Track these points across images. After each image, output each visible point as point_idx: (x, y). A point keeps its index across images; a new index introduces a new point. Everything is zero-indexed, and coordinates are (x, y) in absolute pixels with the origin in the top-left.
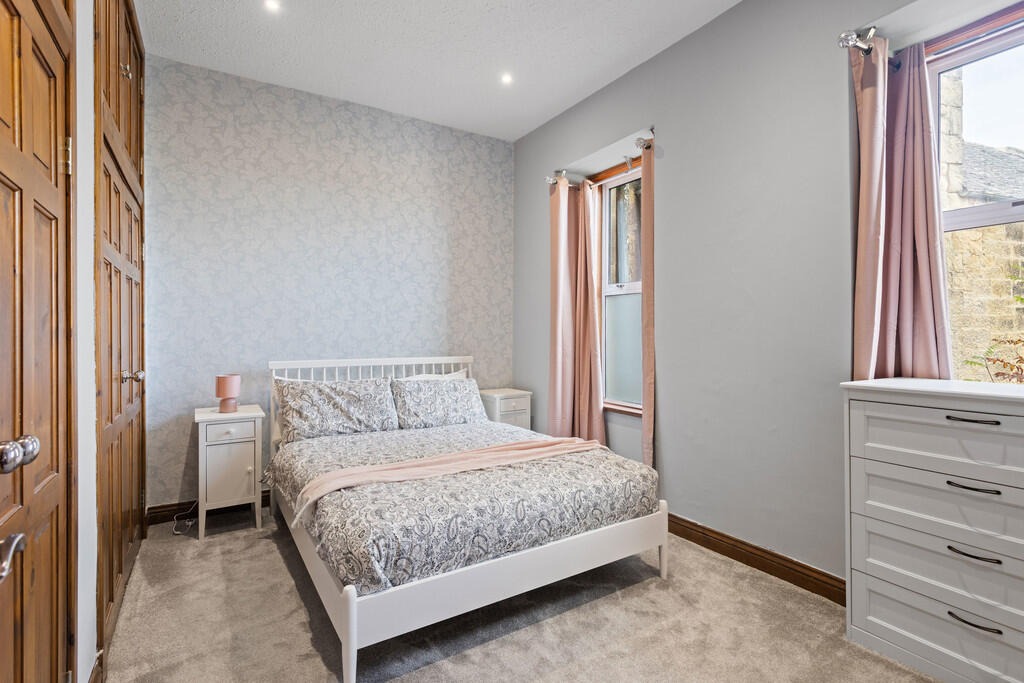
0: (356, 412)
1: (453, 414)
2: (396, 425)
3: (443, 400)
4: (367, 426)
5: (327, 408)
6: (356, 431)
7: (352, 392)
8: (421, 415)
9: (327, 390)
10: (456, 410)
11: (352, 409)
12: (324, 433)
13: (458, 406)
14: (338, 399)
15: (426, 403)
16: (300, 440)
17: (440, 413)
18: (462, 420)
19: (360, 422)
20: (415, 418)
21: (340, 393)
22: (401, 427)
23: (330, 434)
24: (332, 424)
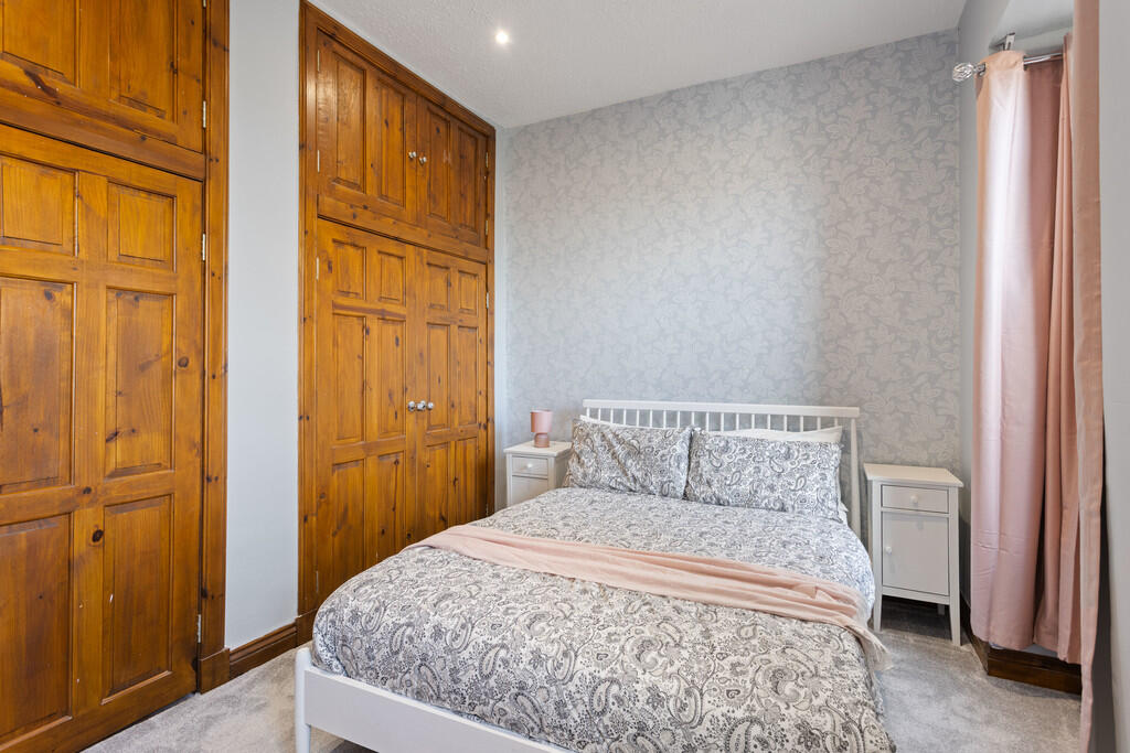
0: (633, 467)
1: (764, 493)
2: (680, 491)
3: (758, 470)
4: (643, 486)
5: (606, 457)
6: (631, 490)
7: (635, 442)
8: (715, 485)
9: (610, 436)
10: (772, 488)
11: (629, 462)
12: (594, 485)
13: (778, 484)
14: (618, 448)
15: (729, 470)
16: (573, 487)
17: (745, 488)
18: (778, 506)
19: (635, 480)
20: (706, 488)
21: (621, 441)
22: (685, 496)
23: (600, 488)
24: (605, 476)
